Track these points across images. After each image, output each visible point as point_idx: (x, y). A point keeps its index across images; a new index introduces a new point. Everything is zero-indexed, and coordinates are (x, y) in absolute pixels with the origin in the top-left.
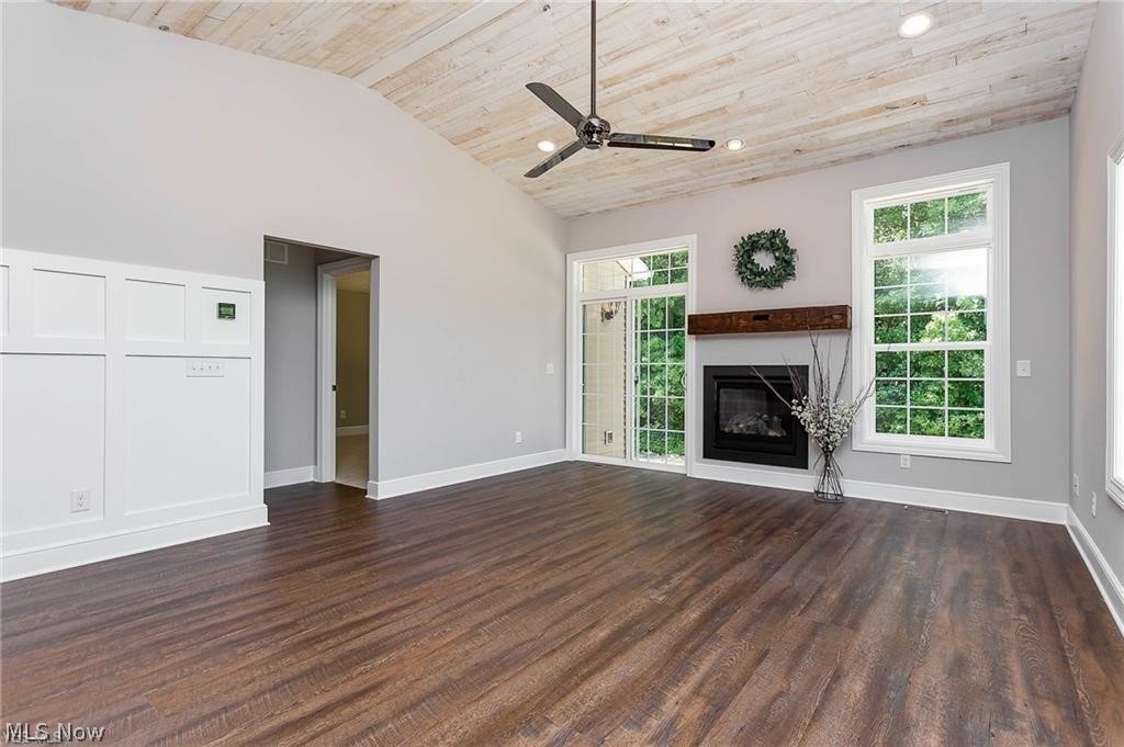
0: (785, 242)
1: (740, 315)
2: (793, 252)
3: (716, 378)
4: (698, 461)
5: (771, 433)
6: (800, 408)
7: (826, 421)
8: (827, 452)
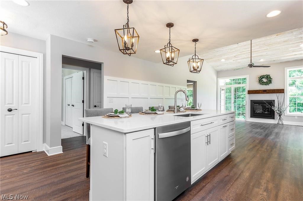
0: (270, 77)
1: (260, 90)
2: (272, 79)
3: (253, 102)
4: (249, 118)
5: (266, 113)
6: (274, 108)
7: (280, 110)
8: (280, 116)
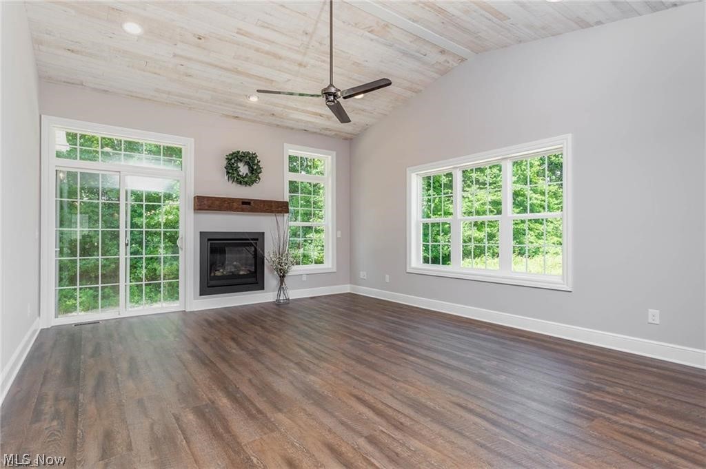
1: (234, 200)
3: (209, 240)
8: (282, 277)
